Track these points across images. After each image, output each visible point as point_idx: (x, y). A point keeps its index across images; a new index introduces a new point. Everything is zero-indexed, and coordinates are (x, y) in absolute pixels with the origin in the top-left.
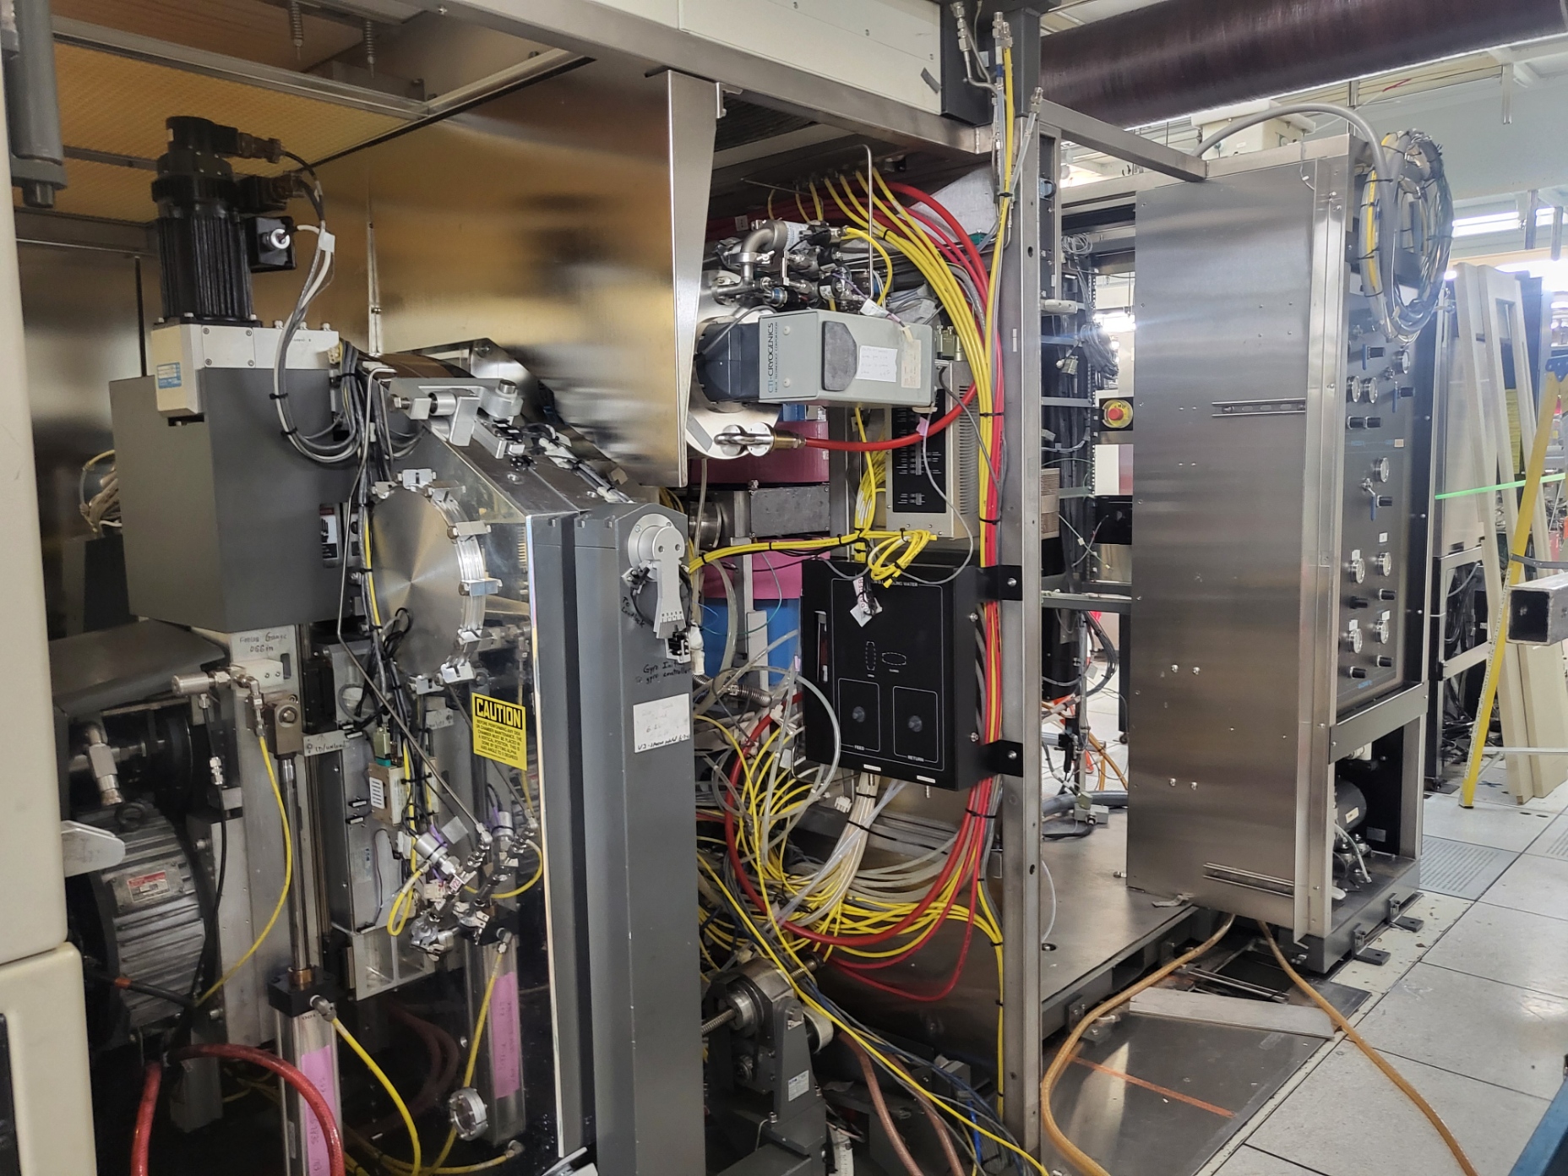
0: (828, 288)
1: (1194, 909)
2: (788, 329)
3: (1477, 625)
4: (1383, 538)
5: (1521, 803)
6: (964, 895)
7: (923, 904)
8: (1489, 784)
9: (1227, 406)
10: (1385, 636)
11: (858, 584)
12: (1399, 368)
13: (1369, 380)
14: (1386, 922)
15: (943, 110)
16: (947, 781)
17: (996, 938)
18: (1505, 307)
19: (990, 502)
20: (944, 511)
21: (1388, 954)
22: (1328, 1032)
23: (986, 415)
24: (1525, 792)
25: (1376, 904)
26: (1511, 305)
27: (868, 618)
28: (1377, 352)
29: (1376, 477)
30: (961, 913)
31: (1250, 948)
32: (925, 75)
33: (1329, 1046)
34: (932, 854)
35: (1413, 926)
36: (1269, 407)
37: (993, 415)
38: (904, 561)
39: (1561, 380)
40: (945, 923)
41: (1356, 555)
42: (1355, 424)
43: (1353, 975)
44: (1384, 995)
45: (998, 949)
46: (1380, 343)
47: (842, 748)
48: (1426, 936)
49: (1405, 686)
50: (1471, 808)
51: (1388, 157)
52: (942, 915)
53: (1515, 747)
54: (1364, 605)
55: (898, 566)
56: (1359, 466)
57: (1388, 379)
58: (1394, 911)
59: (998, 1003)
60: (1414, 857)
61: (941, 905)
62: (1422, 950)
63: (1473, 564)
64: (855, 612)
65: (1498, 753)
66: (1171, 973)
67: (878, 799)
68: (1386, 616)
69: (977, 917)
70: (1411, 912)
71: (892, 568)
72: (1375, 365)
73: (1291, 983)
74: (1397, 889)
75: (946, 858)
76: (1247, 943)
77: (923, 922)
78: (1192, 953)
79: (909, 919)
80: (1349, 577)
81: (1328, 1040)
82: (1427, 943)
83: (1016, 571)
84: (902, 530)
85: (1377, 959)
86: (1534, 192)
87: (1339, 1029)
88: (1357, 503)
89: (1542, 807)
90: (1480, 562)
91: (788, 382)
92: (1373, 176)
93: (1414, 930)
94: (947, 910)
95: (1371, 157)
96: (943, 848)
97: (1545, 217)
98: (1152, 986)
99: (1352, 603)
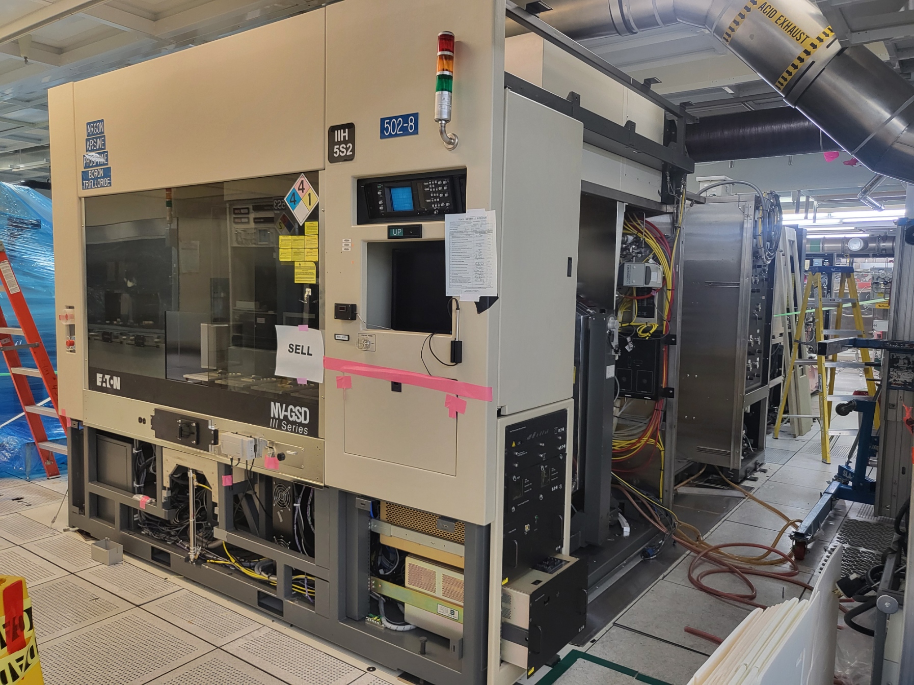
0: (640, 255)
1: (692, 463)
2: (635, 267)
3: (778, 369)
4: (758, 331)
5: (795, 437)
6: (654, 436)
7: (640, 438)
8: (783, 432)
9: (711, 283)
10: (758, 366)
11: (629, 339)
12: (764, 271)
13: (757, 276)
14: (755, 470)
15: (661, 200)
16: (655, 398)
17: (662, 449)
18: (792, 243)
19: (668, 316)
20: (654, 318)
21: (758, 478)
22: (744, 496)
23: (670, 290)
24: (797, 433)
25: (751, 464)
26: (793, 242)
27: (631, 349)
28: (760, 266)
29: (757, 309)
30: (652, 441)
31: (710, 478)
32: (659, 192)
33: (745, 500)
34: (641, 424)
35: (764, 471)
36: (725, 284)
37: (672, 290)
38: (651, 332)
39: (814, 275)
40: (646, 444)
41: (751, 336)
42: (753, 291)
43: (747, 483)
44: (759, 488)
45: (662, 453)
46: (760, 263)
47: (620, 390)
48: (769, 473)
49: (762, 386)
50: (777, 439)
51: (766, 201)
52: (646, 442)
53: (793, 415)
54: (754, 354)
55: (650, 333)
56: (754, 307)
57: (761, 275)
58: (758, 466)
59: (661, 470)
60: (763, 449)
61: (645, 439)
62: (768, 478)
63: (778, 344)
64: (627, 347)
65: (788, 417)
66: (687, 483)
67: (620, 408)
68: (758, 359)
69: (658, 443)
70: (763, 467)
71: (648, 334)
72: (759, 270)
73: (728, 485)
74: (758, 459)
75: (647, 425)
76: (709, 476)
77: (638, 445)
78: (693, 478)
79: (634, 444)
80: (750, 344)
81: (744, 498)
82: (770, 476)
83: (675, 336)
84: (647, 323)
85: (755, 480)
86: (799, 191)
87: (747, 496)
88: (753, 318)
89: (803, 438)
90: (780, 343)
91: (634, 281)
92: (761, 208)
93: (765, 472)
94: (647, 441)
95: (761, 200)
96: (645, 422)
97: (803, 199)
98: (683, 486)
99: (750, 354)
